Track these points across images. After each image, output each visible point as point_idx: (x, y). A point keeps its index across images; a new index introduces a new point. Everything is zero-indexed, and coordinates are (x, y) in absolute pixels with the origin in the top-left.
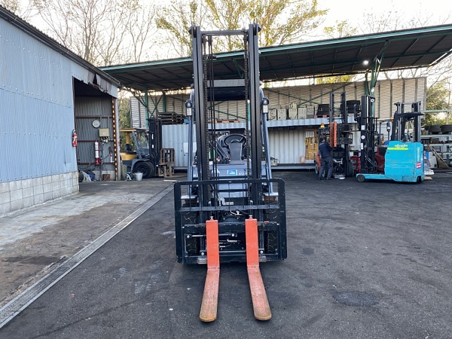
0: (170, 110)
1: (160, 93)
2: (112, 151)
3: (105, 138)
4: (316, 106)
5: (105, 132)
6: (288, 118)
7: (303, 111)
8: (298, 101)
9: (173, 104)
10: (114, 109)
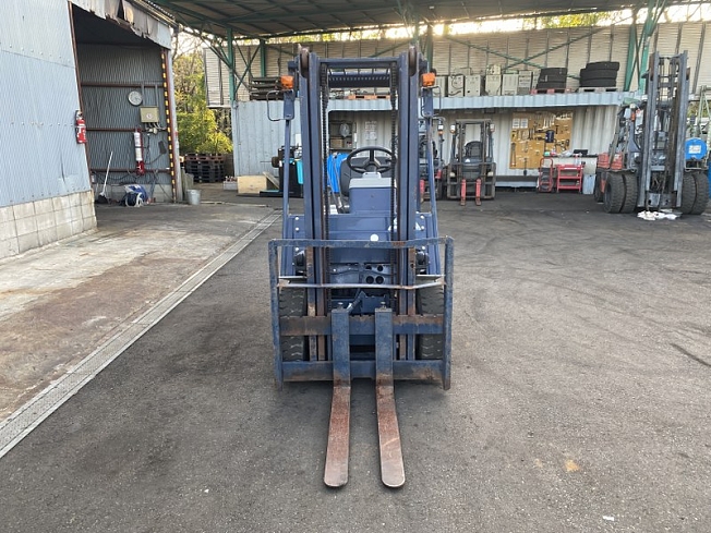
0: (273, 73)
1: (256, 42)
2: (165, 149)
3: (152, 125)
4: (537, 71)
5: (150, 115)
6: (483, 92)
7: (511, 82)
8: (502, 61)
9: (279, 64)
10: (166, 71)
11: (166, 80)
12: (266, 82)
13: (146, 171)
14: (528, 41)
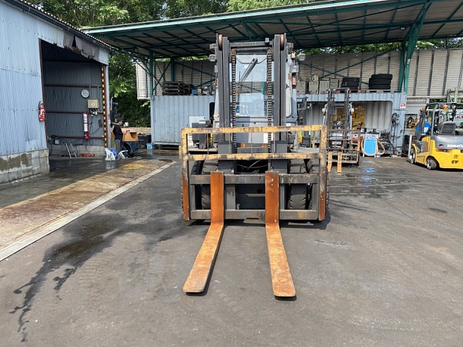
0: (179, 79)
1: (168, 60)
2: (102, 124)
3: (94, 110)
4: (341, 79)
5: (93, 104)
6: (308, 92)
7: (325, 85)
8: (320, 72)
9: (182, 73)
10: (104, 78)
11: (104, 83)
12: (174, 84)
13: (90, 138)
14: (336, 60)
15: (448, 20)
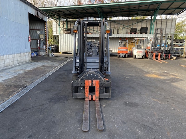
1: (65, 20)
2: (45, 44)
3: (42, 38)
6: (118, 33)
7: (124, 31)
8: (123, 26)
10: (46, 27)
11: (46, 29)
12: (68, 29)
13: (40, 49)
14: (128, 22)
15: (167, 9)
